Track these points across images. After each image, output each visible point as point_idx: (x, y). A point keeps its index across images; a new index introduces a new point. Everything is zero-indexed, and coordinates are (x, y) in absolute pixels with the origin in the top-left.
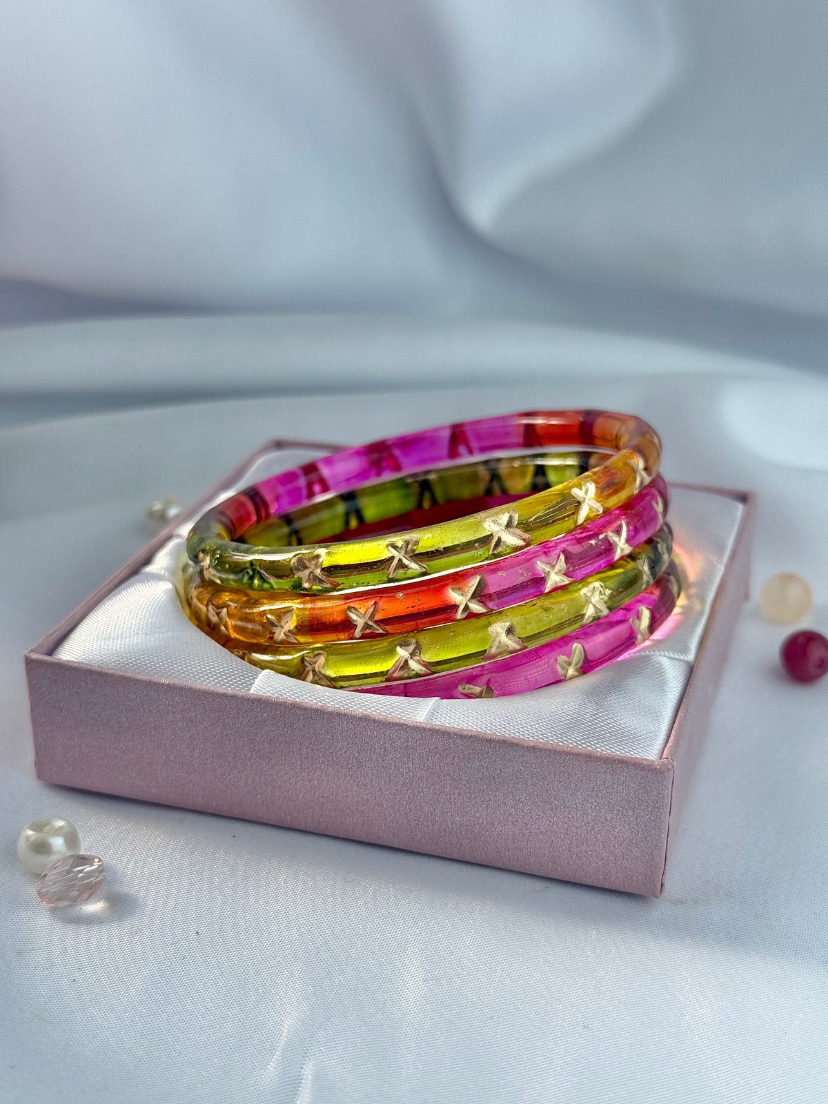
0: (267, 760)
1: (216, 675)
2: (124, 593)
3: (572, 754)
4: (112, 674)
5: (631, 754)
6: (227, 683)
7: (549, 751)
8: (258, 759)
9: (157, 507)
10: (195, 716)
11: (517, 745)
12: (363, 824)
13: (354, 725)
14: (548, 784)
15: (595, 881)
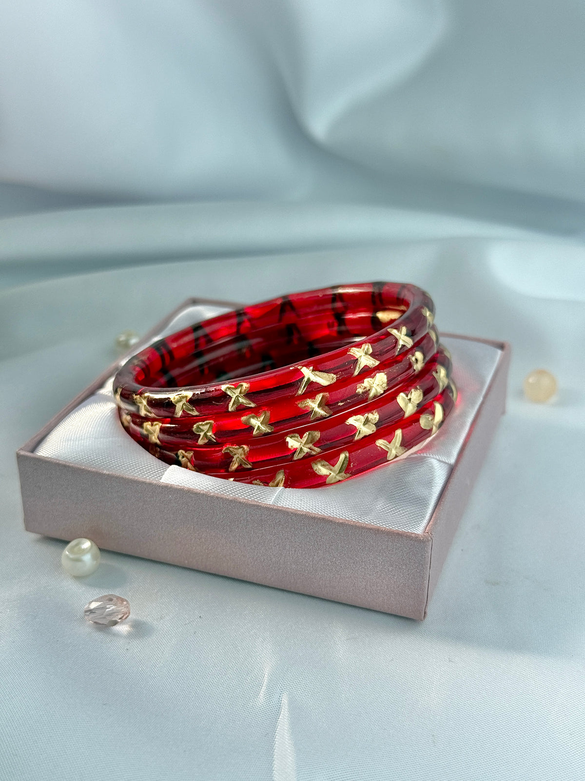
0: (172, 524)
1: (139, 468)
2: (84, 409)
3: (367, 529)
4: (72, 467)
5: (405, 530)
6: (147, 474)
7: (352, 526)
8: (166, 524)
9: (123, 338)
10: (126, 495)
11: (331, 521)
12: (234, 568)
13: (227, 505)
14: (351, 547)
15: (382, 609)
